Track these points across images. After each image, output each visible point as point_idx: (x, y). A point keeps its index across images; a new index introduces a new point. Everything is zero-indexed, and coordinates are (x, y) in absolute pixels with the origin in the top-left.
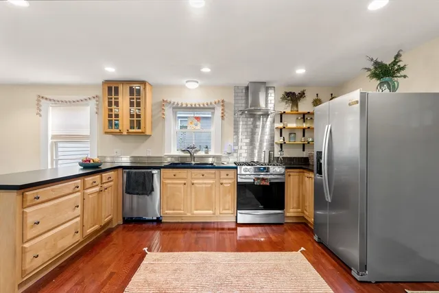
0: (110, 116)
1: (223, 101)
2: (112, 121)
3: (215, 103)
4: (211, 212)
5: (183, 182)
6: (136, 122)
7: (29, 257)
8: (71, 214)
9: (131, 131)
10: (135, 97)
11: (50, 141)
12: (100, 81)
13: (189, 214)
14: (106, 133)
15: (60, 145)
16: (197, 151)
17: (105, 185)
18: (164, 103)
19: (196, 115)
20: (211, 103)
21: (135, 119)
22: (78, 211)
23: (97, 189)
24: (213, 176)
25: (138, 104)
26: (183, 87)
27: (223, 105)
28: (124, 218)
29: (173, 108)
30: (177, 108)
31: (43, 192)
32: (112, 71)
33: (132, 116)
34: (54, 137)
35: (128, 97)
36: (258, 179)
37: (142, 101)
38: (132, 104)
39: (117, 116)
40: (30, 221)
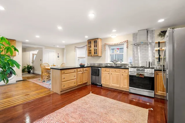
0: (89, 51)
1: (127, 41)
2: (90, 52)
3: (124, 42)
4: (118, 85)
5: (108, 73)
6: (96, 52)
7: (63, 86)
8: (73, 78)
9: (94, 55)
10: (95, 44)
11: (77, 59)
12: (87, 40)
13: (110, 85)
14: (88, 56)
15: (80, 60)
16: (117, 62)
17: (84, 72)
18: (105, 44)
19: (117, 48)
20: (122, 42)
21: (95, 51)
22: (75, 78)
23: (82, 72)
24: (119, 71)
25: (96, 46)
26: (110, 38)
27: (127, 42)
28: (91, 83)
29: (109, 46)
30: (110, 46)
31: (66, 71)
32: (87, 37)
33: (95, 50)
34: (78, 58)
35: (93, 44)
36: (138, 74)
37: (97, 45)
38: (94, 46)
39: (91, 50)
40: (63, 77)
